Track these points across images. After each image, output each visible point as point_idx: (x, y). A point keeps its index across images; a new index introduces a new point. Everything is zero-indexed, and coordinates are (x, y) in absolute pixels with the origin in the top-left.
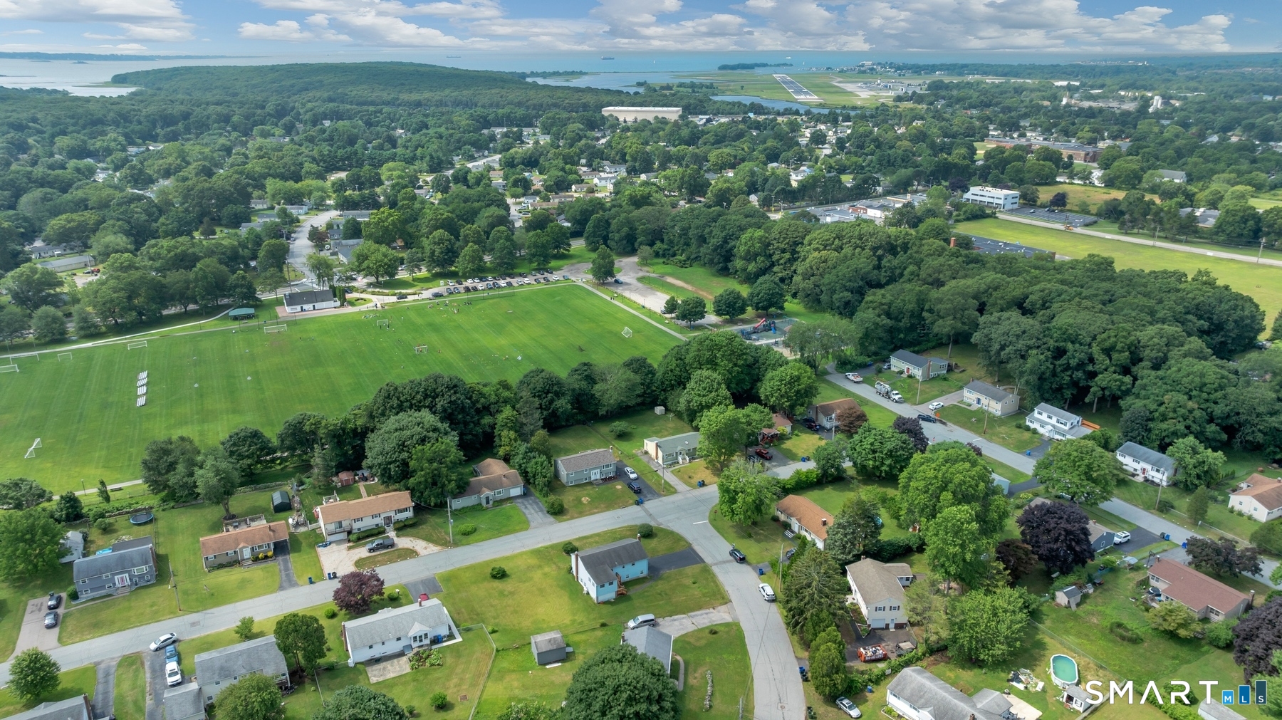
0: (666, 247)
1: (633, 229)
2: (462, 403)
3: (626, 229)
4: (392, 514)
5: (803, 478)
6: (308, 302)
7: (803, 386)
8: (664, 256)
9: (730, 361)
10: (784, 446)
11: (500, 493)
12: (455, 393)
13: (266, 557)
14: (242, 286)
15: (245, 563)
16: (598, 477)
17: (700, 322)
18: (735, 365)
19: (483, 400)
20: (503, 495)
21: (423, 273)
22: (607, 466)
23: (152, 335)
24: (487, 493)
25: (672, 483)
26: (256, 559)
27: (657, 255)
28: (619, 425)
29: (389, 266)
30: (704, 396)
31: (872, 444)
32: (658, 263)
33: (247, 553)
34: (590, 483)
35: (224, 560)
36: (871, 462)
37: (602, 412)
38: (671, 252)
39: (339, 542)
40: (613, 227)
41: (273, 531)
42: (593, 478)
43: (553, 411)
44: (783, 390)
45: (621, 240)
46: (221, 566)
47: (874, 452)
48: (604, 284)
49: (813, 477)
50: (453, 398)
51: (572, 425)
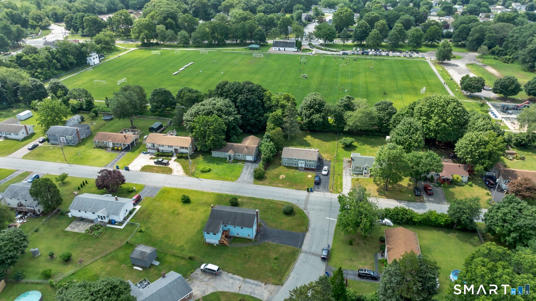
0: (501, 49)
1: (484, 35)
2: (254, 101)
3: (477, 35)
4: (179, 148)
5: (433, 218)
6: (282, 47)
7: (487, 150)
8: (498, 54)
9: (441, 117)
10: (451, 190)
11: (239, 155)
12: (253, 94)
13: (118, 150)
14: (259, 34)
15: (108, 149)
16: (303, 166)
17: (477, 94)
18: (445, 122)
19: (268, 102)
20: (241, 157)
21: (350, 42)
22: (310, 161)
23: (215, 50)
24: (231, 153)
25: (344, 186)
26: (113, 149)
27: (493, 53)
28: (349, 140)
29: (329, 36)
30: (401, 135)
31: (505, 214)
32: (491, 58)
33: (111, 145)
34: (297, 168)
35: (103, 145)
36: (498, 229)
37: (346, 129)
38: (503, 53)
39: (152, 154)
40: (471, 33)
41: (126, 138)
42: (300, 165)
43: (311, 120)
44: (469, 149)
45: (472, 41)
46: (100, 147)
47: (505, 221)
48: (442, 63)
49: (442, 221)
50: (249, 97)
51: (328, 132)
